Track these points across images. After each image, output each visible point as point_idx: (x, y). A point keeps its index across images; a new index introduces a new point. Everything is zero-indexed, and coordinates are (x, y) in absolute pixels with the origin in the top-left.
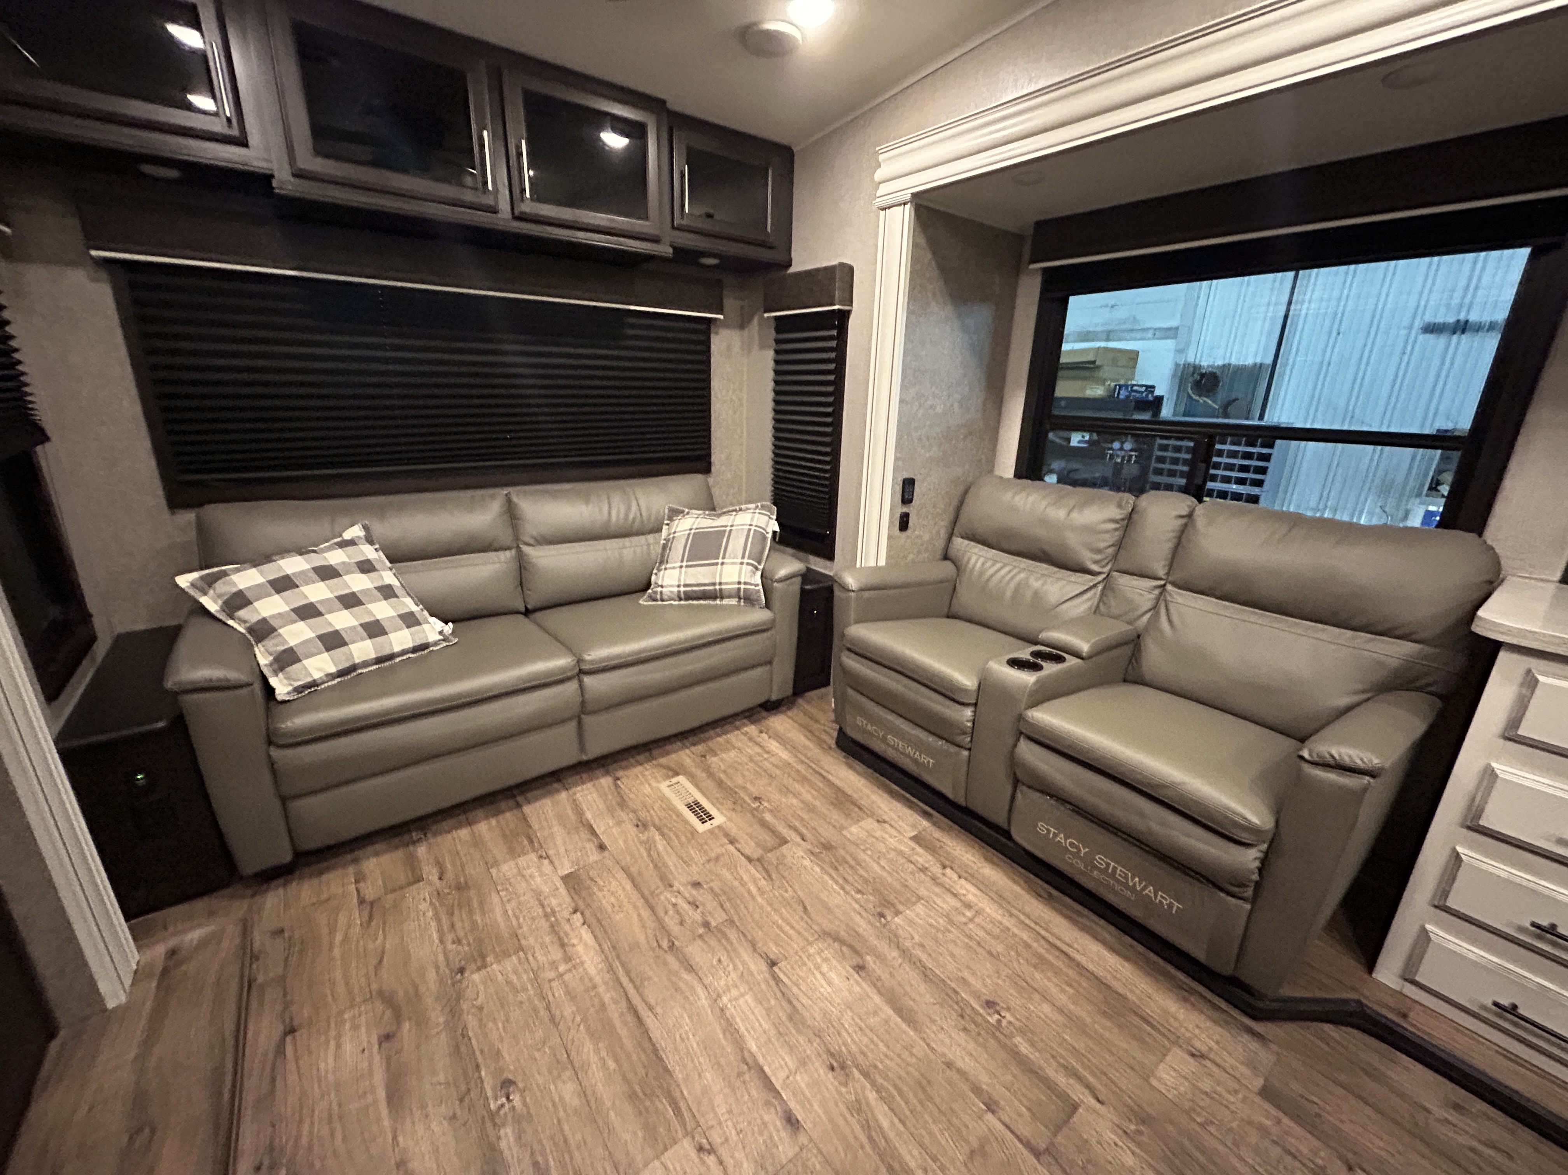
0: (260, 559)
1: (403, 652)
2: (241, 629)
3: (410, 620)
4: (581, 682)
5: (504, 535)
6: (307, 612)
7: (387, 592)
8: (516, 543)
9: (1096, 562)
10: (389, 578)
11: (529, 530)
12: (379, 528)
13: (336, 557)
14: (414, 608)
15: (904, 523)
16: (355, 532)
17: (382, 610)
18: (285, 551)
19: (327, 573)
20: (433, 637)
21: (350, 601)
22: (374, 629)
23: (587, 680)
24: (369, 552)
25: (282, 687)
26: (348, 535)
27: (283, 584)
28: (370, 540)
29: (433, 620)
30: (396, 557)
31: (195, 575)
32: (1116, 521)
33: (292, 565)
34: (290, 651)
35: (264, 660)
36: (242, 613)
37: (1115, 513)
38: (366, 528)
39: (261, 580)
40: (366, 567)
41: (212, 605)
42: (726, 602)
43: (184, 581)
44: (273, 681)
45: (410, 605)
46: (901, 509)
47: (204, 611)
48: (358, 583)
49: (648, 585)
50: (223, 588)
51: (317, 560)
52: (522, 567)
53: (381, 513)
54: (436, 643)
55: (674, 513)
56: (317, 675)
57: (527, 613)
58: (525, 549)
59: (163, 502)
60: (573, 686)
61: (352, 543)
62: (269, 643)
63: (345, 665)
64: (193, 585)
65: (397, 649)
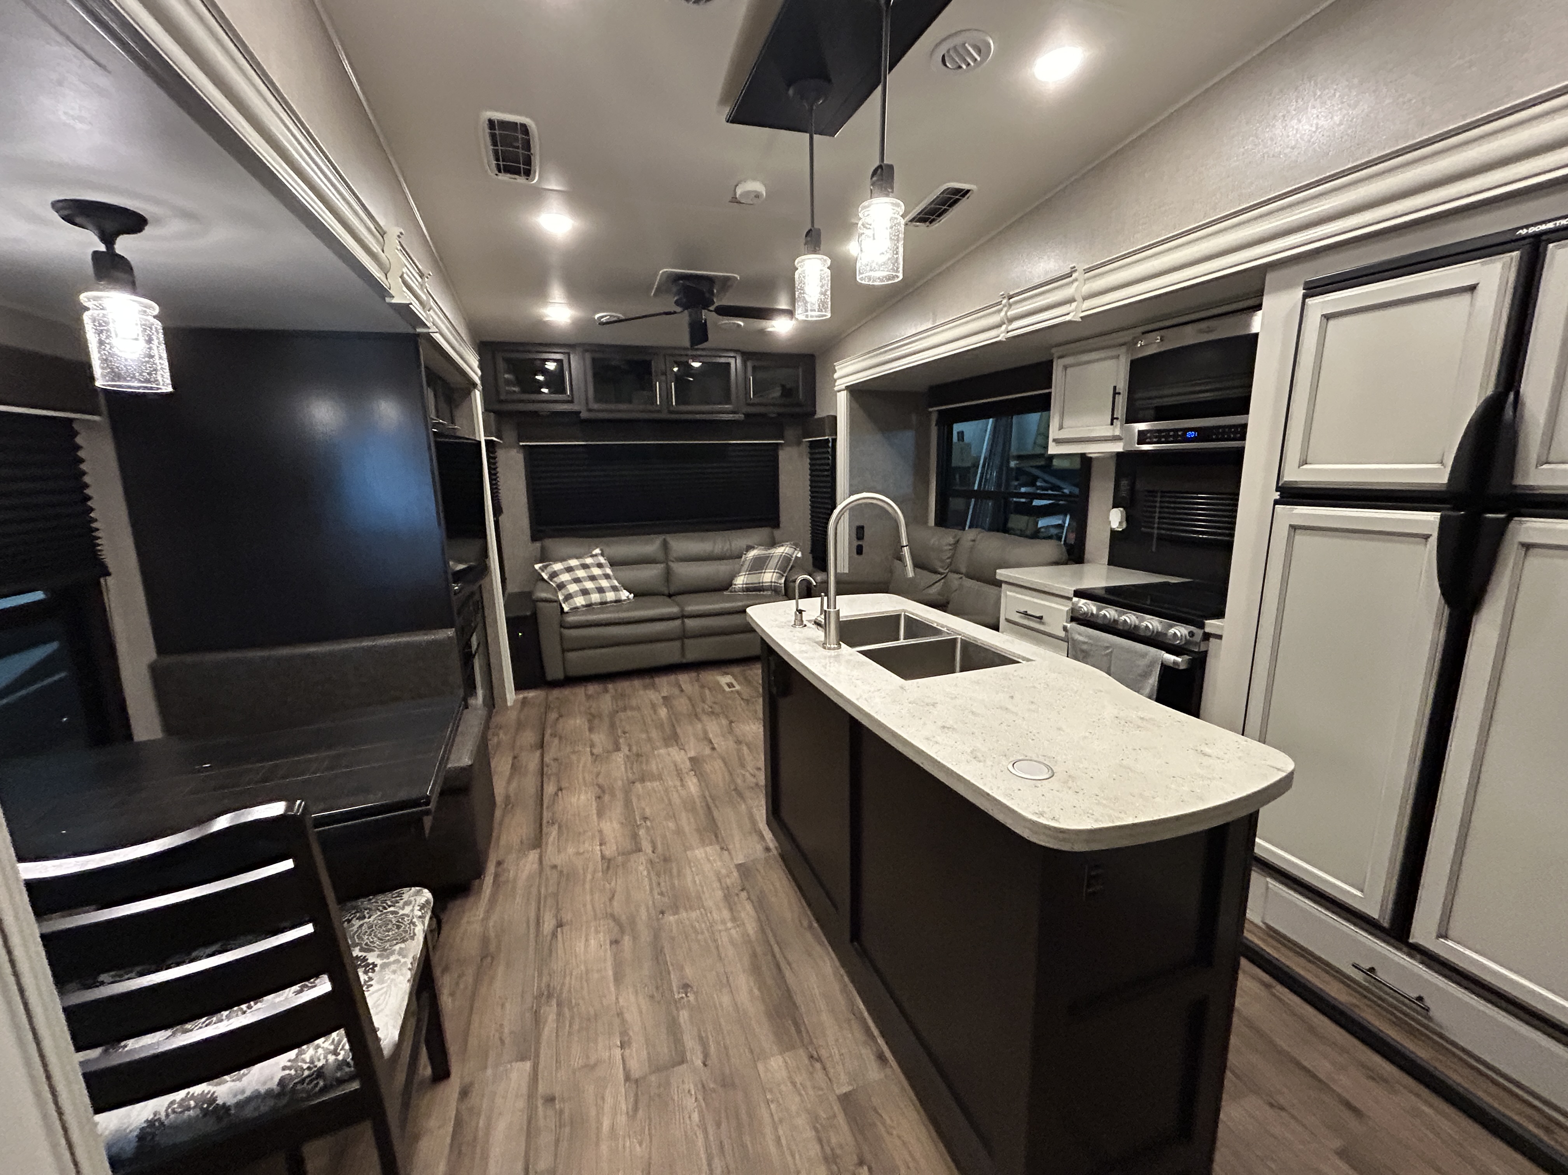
0: (562, 560)
1: (611, 602)
2: (554, 585)
3: (614, 589)
4: (683, 623)
5: (660, 555)
6: (577, 580)
7: (607, 577)
8: (666, 560)
9: (942, 567)
10: (608, 571)
11: (674, 554)
12: (607, 551)
13: (589, 561)
14: (617, 584)
15: (860, 550)
16: (597, 551)
17: (604, 583)
18: (570, 558)
19: (585, 566)
20: (624, 598)
21: (593, 578)
22: (601, 590)
23: (686, 620)
24: (602, 560)
25: (566, 608)
26: (594, 552)
27: (569, 569)
28: (602, 555)
29: (625, 591)
30: (612, 564)
31: (540, 565)
32: (950, 545)
33: (573, 562)
34: (570, 594)
35: (561, 598)
36: (555, 579)
37: (951, 540)
38: (601, 550)
39: (562, 567)
40: (600, 566)
41: (545, 576)
42: (765, 593)
43: (537, 566)
44: (563, 605)
45: (616, 583)
46: (856, 543)
47: (543, 579)
48: (596, 571)
49: (731, 585)
50: (549, 569)
51: (582, 561)
52: (668, 574)
53: (608, 545)
54: (625, 600)
55: (750, 548)
56: (578, 605)
57: (670, 596)
58: (671, 564)
59: (529, 537)
60: (678, 622)
61: (596, 555)
62: (563, 591)
63: (588, 603)
64: (540, 568)
65: (608, 600)
